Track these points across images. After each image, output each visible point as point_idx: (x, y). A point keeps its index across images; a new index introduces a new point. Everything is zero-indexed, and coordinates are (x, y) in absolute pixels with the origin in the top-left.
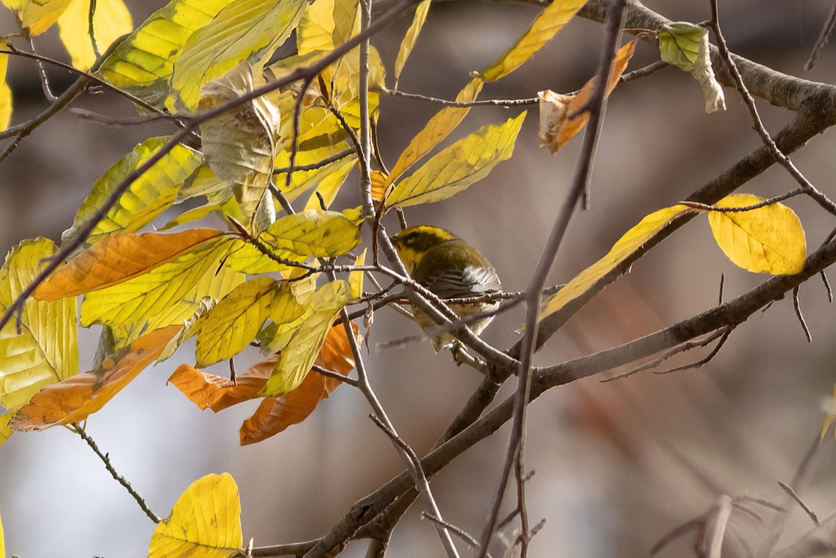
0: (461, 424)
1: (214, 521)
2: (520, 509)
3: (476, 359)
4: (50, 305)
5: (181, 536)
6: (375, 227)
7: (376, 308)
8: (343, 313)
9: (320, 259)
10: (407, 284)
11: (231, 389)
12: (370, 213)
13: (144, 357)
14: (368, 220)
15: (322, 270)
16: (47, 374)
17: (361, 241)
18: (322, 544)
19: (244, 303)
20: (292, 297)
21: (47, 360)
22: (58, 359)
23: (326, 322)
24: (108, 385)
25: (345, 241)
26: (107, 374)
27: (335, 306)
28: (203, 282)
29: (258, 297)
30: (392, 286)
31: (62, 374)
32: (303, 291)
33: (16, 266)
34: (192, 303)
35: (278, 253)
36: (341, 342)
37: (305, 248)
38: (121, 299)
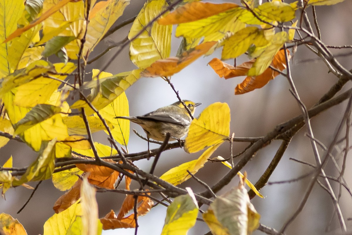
0: (326, 98)
1: (218, 123)
2: (346, 137)
3: (336, 71)
4: (161, 26)
5: (203, 126)
6: (303, 12)
7: (298, 45)
8: (284, 46)
9: (278, 22)
10: (312, 37)
11: (234, 71)
12: (301, 6)
13: (199, 53)
14: (300, 9)
15: (278, 27)
16: (157, 55)
17: (296, 17)
18: (263, 140)
19: (244, 36)
20: (264, 36)
21: (157, 49)
22: (162, 49)
23: (276, 48)
24: (184, 62)
25: (290, 16)
26: (184, 58)
27: (281, 42)
28: (228, 25)
29: (250, 34)
30: (306, 37)
31: (163, 55)
32: (269, 34)
33: (149, 8)
34: (223, 33)
35: (261, 17)
36: (282, 57)
37: (272, 17)
38: (193, 28)
